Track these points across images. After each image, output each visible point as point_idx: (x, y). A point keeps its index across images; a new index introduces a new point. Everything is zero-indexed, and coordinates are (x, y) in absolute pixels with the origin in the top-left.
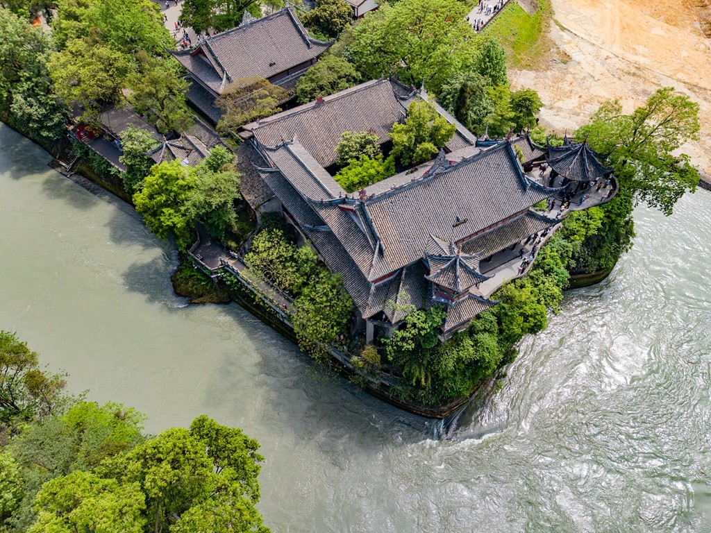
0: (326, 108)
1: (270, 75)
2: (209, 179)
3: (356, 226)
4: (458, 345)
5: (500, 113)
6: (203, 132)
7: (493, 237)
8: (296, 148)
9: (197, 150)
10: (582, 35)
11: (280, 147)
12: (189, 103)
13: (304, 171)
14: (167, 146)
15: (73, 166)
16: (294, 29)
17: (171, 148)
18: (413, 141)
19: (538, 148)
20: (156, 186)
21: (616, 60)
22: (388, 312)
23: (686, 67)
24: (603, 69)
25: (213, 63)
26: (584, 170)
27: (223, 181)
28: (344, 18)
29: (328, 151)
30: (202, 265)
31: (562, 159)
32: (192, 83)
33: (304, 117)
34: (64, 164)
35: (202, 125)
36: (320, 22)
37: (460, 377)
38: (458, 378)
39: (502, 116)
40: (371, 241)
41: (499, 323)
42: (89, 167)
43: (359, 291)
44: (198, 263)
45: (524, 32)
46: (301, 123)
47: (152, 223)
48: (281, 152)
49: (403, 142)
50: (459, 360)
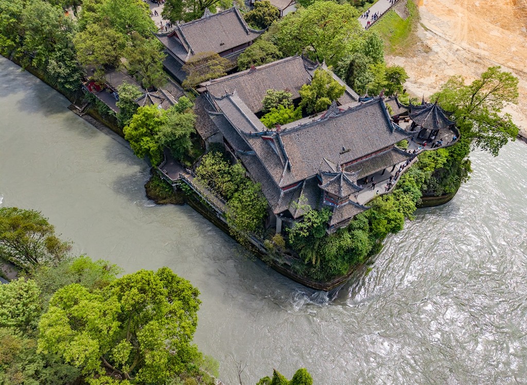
0: (257, 74)
1: (220, 51)
2: (175, 118)
3: (273, 151)
4: (340, 237)
5: (377, 81)
6: (172, 88)
7: (368, 164)
8: (235, 99)
9: (168, 99)
10: (440, 34)
11: (224, 97)
12: (165, 69)
13: (239, 114)
14: (148, 96)
15: (84, 109)
16: (238, 22)
17: (151, 97)
18: (315, 96)
19: (403, 106)
20: (140, 122)
21: (464, 52)
22: (292, 211)
23: (515, 58)
24: (454, 58)
25: (183, 42)
26: (435, 122)
27: (185, 120)
28: (273, 17)
29: (257, 103)
30: (167, 177)
31: (420, 114)
32: (167, 55)
33: (241, 79)
34: (78, 108)
35: (172, 83)
36: (256, 19)
37: (341, 261)
38: (339, 261)
39: (379, 83)
40: (283, 160)
41: (370, 224)
42: (95, 110)
43: (273, 196)
44: (164, 176)
46: (239, 83)
47: (135, 146)
48: (225, 101)
49: (308, 95)
50: (340, 248)
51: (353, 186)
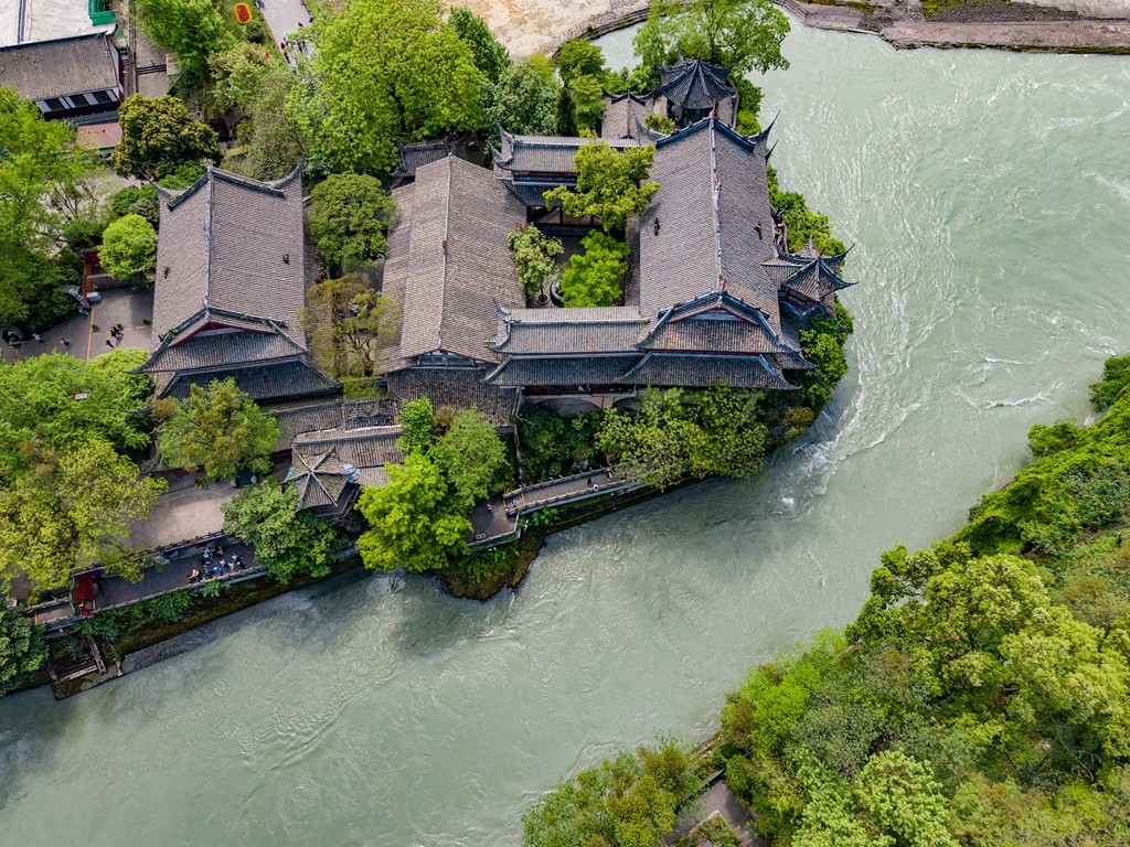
0: (450, 248)
1: (302, 273)
3: (710, 322)
6: (304, 420)
11: (512, 331)
14: (316, 474)
15: (103, 657)
16: (253, 195)
26: (717, 87)
29: (507, 292)
30: (498, 540)
33: (450, 280)
35: (292, 414)
40: (751, 319)
42: (138, 630)
46: (457, 289)
48: (520, 335)
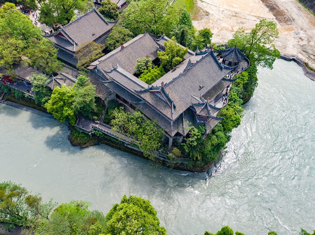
0: (125, 50)
1: (94, 39)
2: (82, 91)
3: (160, 98)
4: (210, 139)
5: (198, 40)
6: (68, 70)
7: (212, 91)
8: (120, 69)
9: (69, 79)
10: (210, 3)
11: (113, 70)
12: (58, 59)
13: (127, 79)
14: (54, 79)
15: (3, 97)
16: (99, 18)
17: (57, 80)
19: (216, 52)
20: (57, 98)
21: (227, 11)
22: (181, 132)
23: (254, 10)
24: (223, 16)
25: (68, 38)
27: (89, 90)
28: (115, 10)
29: (131, 68)
30: (84, 130)
31: (228, 55)
32: (58, 49)
33: (117, 55)
35: (67, 67)
36: (105, 13)
37: (213, 152)
38: (212, 153)
40: (170, 104)
41: (223, 126)
42: (12, 96)
43: (166, 126)
44: (81, 129)
45: (188, 5)
46: (117, 58)
47: (57, 115)
48: (114, 72)
49: (167, 59)
50: (212, 145)
51: (214, 108)
